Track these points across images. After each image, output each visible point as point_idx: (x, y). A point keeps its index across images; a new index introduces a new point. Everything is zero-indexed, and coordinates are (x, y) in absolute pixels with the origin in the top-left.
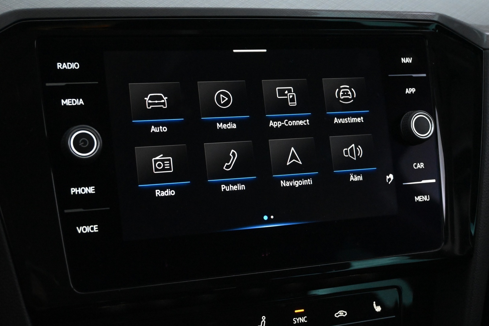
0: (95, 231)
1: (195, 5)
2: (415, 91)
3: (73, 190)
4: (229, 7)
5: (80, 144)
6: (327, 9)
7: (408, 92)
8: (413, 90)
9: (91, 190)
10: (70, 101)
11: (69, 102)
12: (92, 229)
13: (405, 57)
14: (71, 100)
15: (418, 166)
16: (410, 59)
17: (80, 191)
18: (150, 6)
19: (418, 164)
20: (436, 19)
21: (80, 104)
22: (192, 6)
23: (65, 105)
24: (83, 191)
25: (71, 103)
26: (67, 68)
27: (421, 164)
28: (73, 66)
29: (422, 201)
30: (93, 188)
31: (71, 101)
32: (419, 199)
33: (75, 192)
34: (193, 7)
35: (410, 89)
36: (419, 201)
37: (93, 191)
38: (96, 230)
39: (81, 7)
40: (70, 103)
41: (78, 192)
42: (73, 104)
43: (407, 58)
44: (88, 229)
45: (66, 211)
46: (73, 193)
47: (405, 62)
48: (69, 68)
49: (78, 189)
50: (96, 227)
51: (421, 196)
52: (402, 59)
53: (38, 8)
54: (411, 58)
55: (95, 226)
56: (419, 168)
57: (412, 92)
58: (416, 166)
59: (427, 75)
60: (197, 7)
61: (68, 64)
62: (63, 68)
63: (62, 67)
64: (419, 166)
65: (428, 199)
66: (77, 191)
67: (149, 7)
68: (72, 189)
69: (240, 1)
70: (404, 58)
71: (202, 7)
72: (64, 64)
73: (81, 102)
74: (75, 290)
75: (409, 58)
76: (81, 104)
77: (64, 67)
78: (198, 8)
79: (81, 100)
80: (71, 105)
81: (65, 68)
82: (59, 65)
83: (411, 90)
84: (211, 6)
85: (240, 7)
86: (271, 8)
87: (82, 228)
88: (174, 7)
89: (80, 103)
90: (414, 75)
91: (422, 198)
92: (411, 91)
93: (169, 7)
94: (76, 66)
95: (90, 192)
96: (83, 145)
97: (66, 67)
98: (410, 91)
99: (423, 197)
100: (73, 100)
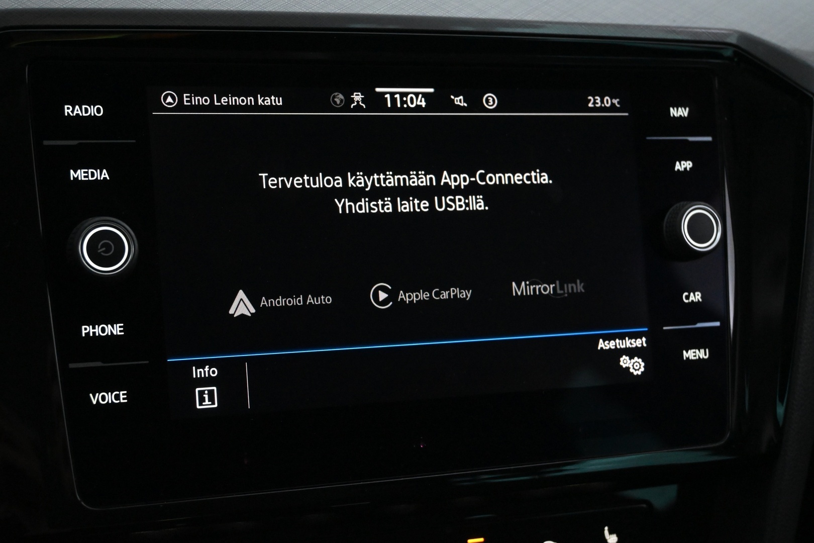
0: (122, 401)
1: (311, 8)
2: (691, 165)
3: (86, 330)
4: (371, 13)
5: (99, 251)
6: (543, 20)
7: (679, 168)
8: (688, 165)
9: (116, 330)
10: (84, 172)
11: (83, 175)
12: (117, 397)
13: (677, 106)
14: (87, 170)
15: (692, 298)
16: (685, 110)
17: (98, 330)
18: (232, 9)
19: (692, 294)
20: (733, 40)
21: (102, 179)
22: (305, 10)
23: (76, 179)
24: (103, 330)
25: (87, 177)
26: (81, 115)
27: (696, 293)
28: (92, 111)
29: (695, 358)
30: (120, 327)
31: (87, 172)
32: (690, 354)
33: (89, 332)
34: (307, 11)
35: (683, 162)
36: (690, 358)
37: (120, 331)
38: (123, 399)
39: (110, 7)
40: (85, 177)
41: (94, 333)
42: (90, 179)
43: (680, 109)
44: (110, 398)
45: (72, 366)
46: (85, 333)
47: (676, 115)
48: (84, 115)
49: (94, 328)
50: (123, 394)
51: (694, 350)
52: (671, 109)
53: (33, 7)
54: (687, 109)
55: (121, 393)
56: (692, 301)
57: (685, 169)
58: (688, 297)
59: (713, 139)
60: (314, 11)
61: (84, 107)
62: (74, 115)
63: (73, 112)
64: (694, 299)
65: (706, 355)
66: (92, 331)
67: (229, 10)
68: (83, 327)
69: (391, 3)
70: (675, 109)
71: (324, 11)
72: (77, 107)
73: (105, 175)
74: (83, 503)
75: (683, 109)
76: (105, 178)
77: (75, 112)
78: (316, 13)
79: (104, 171)
80: (87, 179)
81: (77, 114)
82: (68, 110)
83: (684, 164)
84: (339, 11)
85: (391, 14)
86: (445, 16)
87: (99, 396)
88: (274, 10)
89: (103, 176)
90: (691, 139)
91: (694, 354)
92: (685, 166)
93: (265, 10)
94: (98, 111)
95: (115, 333)
96: (104, 252)
97: (79, 112)
98: (683, 167)
99: (697, 351)
100: (90, 171)
